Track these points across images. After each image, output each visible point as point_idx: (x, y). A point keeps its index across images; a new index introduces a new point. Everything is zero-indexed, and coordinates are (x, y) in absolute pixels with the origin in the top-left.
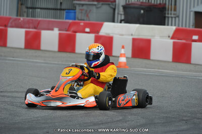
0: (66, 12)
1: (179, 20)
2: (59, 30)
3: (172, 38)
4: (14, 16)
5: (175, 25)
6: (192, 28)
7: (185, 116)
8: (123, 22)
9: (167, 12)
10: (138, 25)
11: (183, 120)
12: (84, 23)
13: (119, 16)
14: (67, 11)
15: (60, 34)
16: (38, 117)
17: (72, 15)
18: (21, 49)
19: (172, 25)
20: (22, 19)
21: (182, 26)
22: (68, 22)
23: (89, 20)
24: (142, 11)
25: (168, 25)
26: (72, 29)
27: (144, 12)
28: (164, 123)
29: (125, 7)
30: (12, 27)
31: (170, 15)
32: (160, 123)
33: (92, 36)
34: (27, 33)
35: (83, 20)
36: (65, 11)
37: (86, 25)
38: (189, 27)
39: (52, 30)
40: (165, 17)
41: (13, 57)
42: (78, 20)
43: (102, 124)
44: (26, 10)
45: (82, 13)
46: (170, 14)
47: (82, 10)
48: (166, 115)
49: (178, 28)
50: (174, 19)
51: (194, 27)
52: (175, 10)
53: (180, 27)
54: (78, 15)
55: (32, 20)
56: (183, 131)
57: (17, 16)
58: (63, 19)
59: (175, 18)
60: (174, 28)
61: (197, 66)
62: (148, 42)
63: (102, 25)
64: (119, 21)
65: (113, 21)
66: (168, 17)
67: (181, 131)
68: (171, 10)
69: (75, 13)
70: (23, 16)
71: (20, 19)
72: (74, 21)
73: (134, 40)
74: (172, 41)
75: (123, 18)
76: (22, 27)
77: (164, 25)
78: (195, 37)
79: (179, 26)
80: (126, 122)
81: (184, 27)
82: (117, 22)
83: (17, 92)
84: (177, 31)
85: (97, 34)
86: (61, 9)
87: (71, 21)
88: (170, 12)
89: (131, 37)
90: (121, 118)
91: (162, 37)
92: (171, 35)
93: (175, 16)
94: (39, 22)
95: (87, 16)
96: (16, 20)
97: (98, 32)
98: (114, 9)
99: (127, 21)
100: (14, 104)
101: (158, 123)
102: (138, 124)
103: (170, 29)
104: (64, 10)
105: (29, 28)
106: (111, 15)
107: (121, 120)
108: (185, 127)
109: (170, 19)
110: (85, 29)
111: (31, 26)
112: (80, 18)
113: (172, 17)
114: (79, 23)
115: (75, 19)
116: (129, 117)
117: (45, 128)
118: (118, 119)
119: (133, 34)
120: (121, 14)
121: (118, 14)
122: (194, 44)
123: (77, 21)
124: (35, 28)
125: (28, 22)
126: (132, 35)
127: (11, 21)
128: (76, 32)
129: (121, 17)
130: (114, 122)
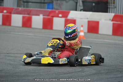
0: (48, 5)
1: (116, 10)
2: (43, 15)
3: (112, 20)
4: (16, 7)
5: (114, 13)
7: (120, 69)
8: (82, 11)
9: (109, 5)
10: (91, 13)
11: (119, 71)
12: (58, 11)
13: (80, 7)
15: (44, 18)
16: (30, 69)
17: (51, 6)
18: (20, 27)
19: (112, 13)
20: (20, 9)
21: (118, 13)
22: (48, 11)
23: (61, 9)
24: (94, 4)
25: (110, 12)
26: (51, 15)
27: (95, 5)
28: (107, 73)
29: (83, 2)
30: (14, 13)
31: (111, 7)
34: (23, 17)
35: (58, 9)
37: (60, 13)
39: (39, 15)
40: (107, 8)
41: (15, 32)
42: (55, 9)
43: (69, 73)
45: (57, 5)
46: (111, 6)
47: (57, 3)
48: (108, 68)
52: (114, 3)
53: (117, 14)
54: (55, 6)
55: (27, 9)
56: (118, 77)
57: (18, 6)
58: (45, 9)
59: (114, 8)
60: (113, 14)
62: (97, 23)
65: (76, 10)
66: (110, 8)
67: (117, 78)
68: (112, 3)
69: (53, 5)
70: (21, 7)
71: (19, 9)
72: (52, 10)
73: (89, 22)
74: (112, 22)
76: (20, 13)
77: (107, 12)
79: (116, 13)
80: (84, 72)
81: (119, 14)
82: (79, 11)
83: (17, 53)
84: (115, 16)
85: (66, 18)
86: (44, 3)
87: (50, 10)
88: (111, 4)
91: (106, 20)
92: (111, 19)
94: (31, 11)
95: (60, 7)
96: (16, 9)
98: (77, 3)
99: (84, 10)
100: (16, 61)
102: (91, 73)
103: (111, 15)
104: (46, 3)
106: (75, 7)
107: (81, 71)
108: (120, 75)
110: (58, 15)
111: (26, 13)
112: (56, 8)
117: (34, 76)
119: (88, 18)
120: (81, 6)
121: (79, 6)
123: (54, 10)
124: (28, 14)
125: (24, 11)
126: (87, 19)
127: (14, 10)
128: (53, 17)
129: (81, 8)
130: (77, 72)
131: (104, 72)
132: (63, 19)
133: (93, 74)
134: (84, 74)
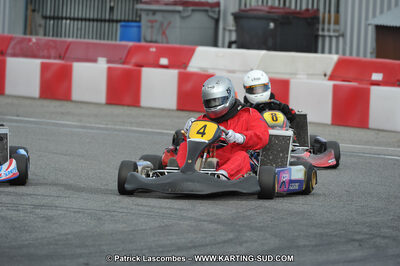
0: (122, 26)
1: (345, 43)
2: (109, 62)
3: (331, 78)
4: (19, 34)
5: (337, 53)
6: (370, 57)
7: (359, 232)
8: (234, 46)
9: (320, 27)
10: (263, 52)
11: (354, 240)
12: (157, 48)
13: (227, 34)
14: (123, 24)
15: (109, 69)
16: (67, 234)
17: (134, 31)
18: (33, 99)
19: (330, 52)
20: (34, 39)
21: (351, 54)
22: (126, 46)
23: (167, 43)
24: (272, 25)
25: (323, 52)
26: (135, 59)
27: (276, 26)
28: (316, 246)
29: (237, 17)
30: (14, 55)
31: (326, 33)
32: (309, 246)
33: (174, 73)
34: (44, 68)
35: (156, 42)
36: (119, 25)
37: (162, 52)
38: (365, 56)
39: (95, 61)
40: (317, 37)
41: (18, 116)
42: (146, 41)
43: (195, 247)
44: (42, 22)
45: (152, 27)
46: (327, 30)
47: (152, 22)
48: (320, 230)
49: (343, 57)
50: (334, 40)
51: (375, 55)
52: (337, 22)
53: (347, 56)
54: (146, 32)
55: (55, 42)
56: (354, 261)
57: (25, 33)
58: (116, 40)
59: (337, 37)
60: (335, 58)
61: (381, 134)
62: (285, 85)
63: (192, 52)
64: (227, 44)
65: (215, 44)
66: (324, 36)
67: (350, 262)
68: (329, 23)
69: (139, 27)
70: (37, 34)
71: (30, 40)
72: (138, 44)
74: (332, 83)
75: (234, 38)
76: (34, 56)
77: (316, 51)
78: (377, 77)
79: (344, 54)
80: (241, 244)
81: (354, 56)
82: (223, 47)
84: (340, 64)
85: (182, 70)
86: (111, 21)
87: (131, 44)
88: (326, 26)
90: (231, 236)
91: (310, 75)
92: (329, 73)
93: (337, 34)
95: (164, 33)
96: (22, 41)
97: (185, 65)
98: (217, 21)
99: (242, 44)
100: (20, 208)
101: (304, 246)
103: (327, 60)
104: (117, 21)
105: (49, 58)
106: (211, 32)
108: (358, 254)
109: (327, 40)
110: (158, 60)
111: (53, 53)
112: (149, 38)
113: (330, 37)
114: (150, 47)
115: (139, 41)
116: (248, 234)
117: (80, 256)
118: (226, 238)
120: (230, 31)
121: (224, 29)
122: (374, 89)
123: (143, 43)
124: (60, 57)
125: (47, 46)
127: (12, 44)
128: (142, 66)
129: (230, 36)
130: (219, 243)
131: (307, 243)
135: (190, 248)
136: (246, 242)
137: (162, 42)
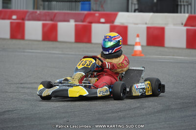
0: (82, 4)
1: (191, 8)
2: (76, 21)
3: (186, 25)
4: (31, 10)
5: (188, 13)
8: (137, 11)
10: (151, 14)
12: (99, 14)
13: (133, 6)
14: (82, 2)
15: (76, 25)
16: (58, 107)
17: (87, 6)
18: (39, 41)
19: (184, 13)
20: (38, 12)
21: (195, 13)
22: (83, 14)
23: (104, 11)
24: (155, 1)
25: (181, 13)
26: (88, 20)
27: (157, 1)
28: (180, 108)
30: (29, 20)
31: (182, 3)
32: (177, 108)
34: (44, 26)
35: (99, 11)
36: (80, 3)
37: (102, 16)
39: (68, 21)
40: (177, 5)
41: (32, 49)
42: (93, 10)
43: (121, 111)
44: (42, 3)
45: (96, 4)
47: (96, 1)
49: (191, 15)
50: (186, 7)
53: (193, 14)
54: (93, 6)
55: (48, 13)
57: (34, 9)
59: (188, 5)
60: (187, 15)
62: (162, 30)
63: (116, 15)
64: (133, 10)
65: (128, 11)
66: (181, 5)
69: (90, 4)
70: (40, 9)
71: (36, 12)
72: (89, 12)
73: (148, 28)
74: (186, 28)
75: (137, 7)
76: (39, 20)
77: (177, 12)
79: (191, 13)
80: (143, 109)
82: (131, 12)
84: (190, 18)
85: (112, 24)
86: (76, 1)
87: (86, 12)
89: (145, 26)
90: (138, 105)
91: (175, 24)
92: (184, 23)
93: (187, 4)
94: (55, 15)
95: (102, 7)
96: (32, 13)
97: (112, 21)
99: (141, 10)
101: (175, 109)
103: (183, 17)
104: (79, 1)
105: (46, 20)
106: (125, 5)
107: (139, 107)
109: (183, 7)
110: (99, 20)
111: (48, 18)
112: (95, 9)
113: (184, 5)
114: (95, 14)
115: (90, 10)
116: (147, 104)
117: (65, 117)
119: (147, 22)
120: (135, 4)
121: (132, 3)
123: (92, 12)
124: (51, 20)
125: (45, 15)
126: (146, 24)
127: (28, 14)
128: (92, 23)
129: (135, 7)
130: (132, 109)
132: (108, 26)
133: (158, 112)
134: (144, 111)
135: (118, 112)
136: (146, 108)
137: (101, 11)
